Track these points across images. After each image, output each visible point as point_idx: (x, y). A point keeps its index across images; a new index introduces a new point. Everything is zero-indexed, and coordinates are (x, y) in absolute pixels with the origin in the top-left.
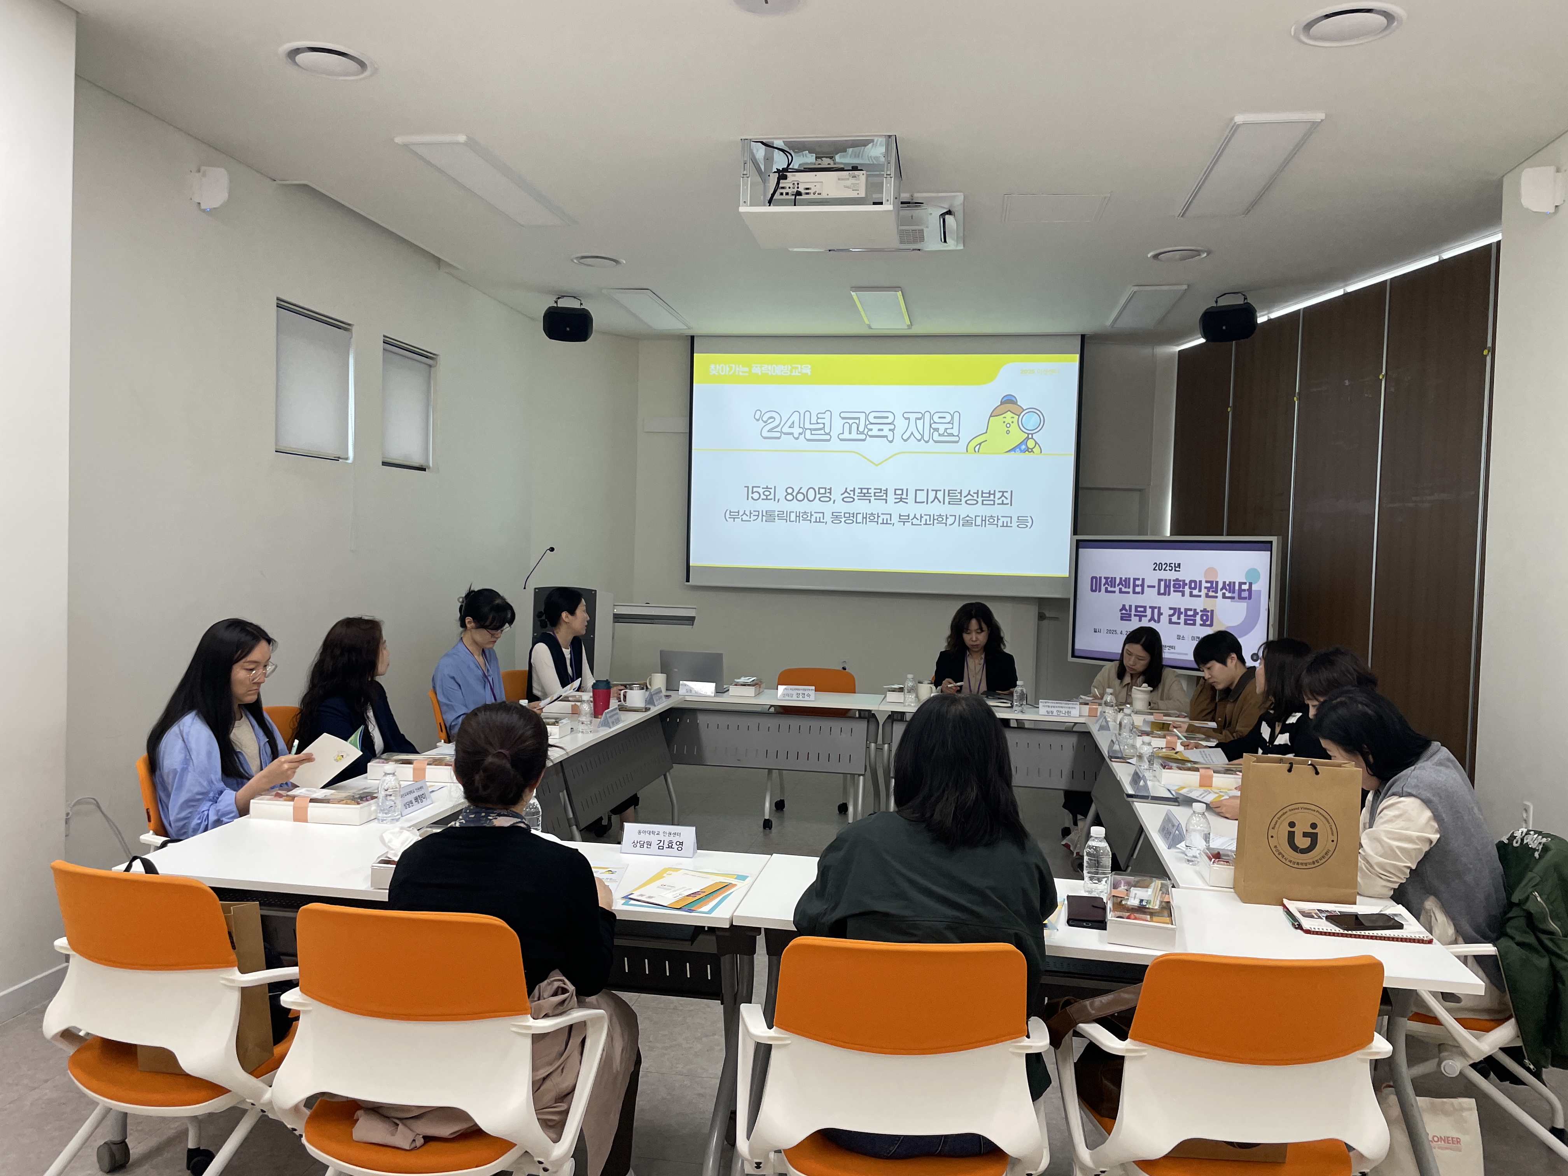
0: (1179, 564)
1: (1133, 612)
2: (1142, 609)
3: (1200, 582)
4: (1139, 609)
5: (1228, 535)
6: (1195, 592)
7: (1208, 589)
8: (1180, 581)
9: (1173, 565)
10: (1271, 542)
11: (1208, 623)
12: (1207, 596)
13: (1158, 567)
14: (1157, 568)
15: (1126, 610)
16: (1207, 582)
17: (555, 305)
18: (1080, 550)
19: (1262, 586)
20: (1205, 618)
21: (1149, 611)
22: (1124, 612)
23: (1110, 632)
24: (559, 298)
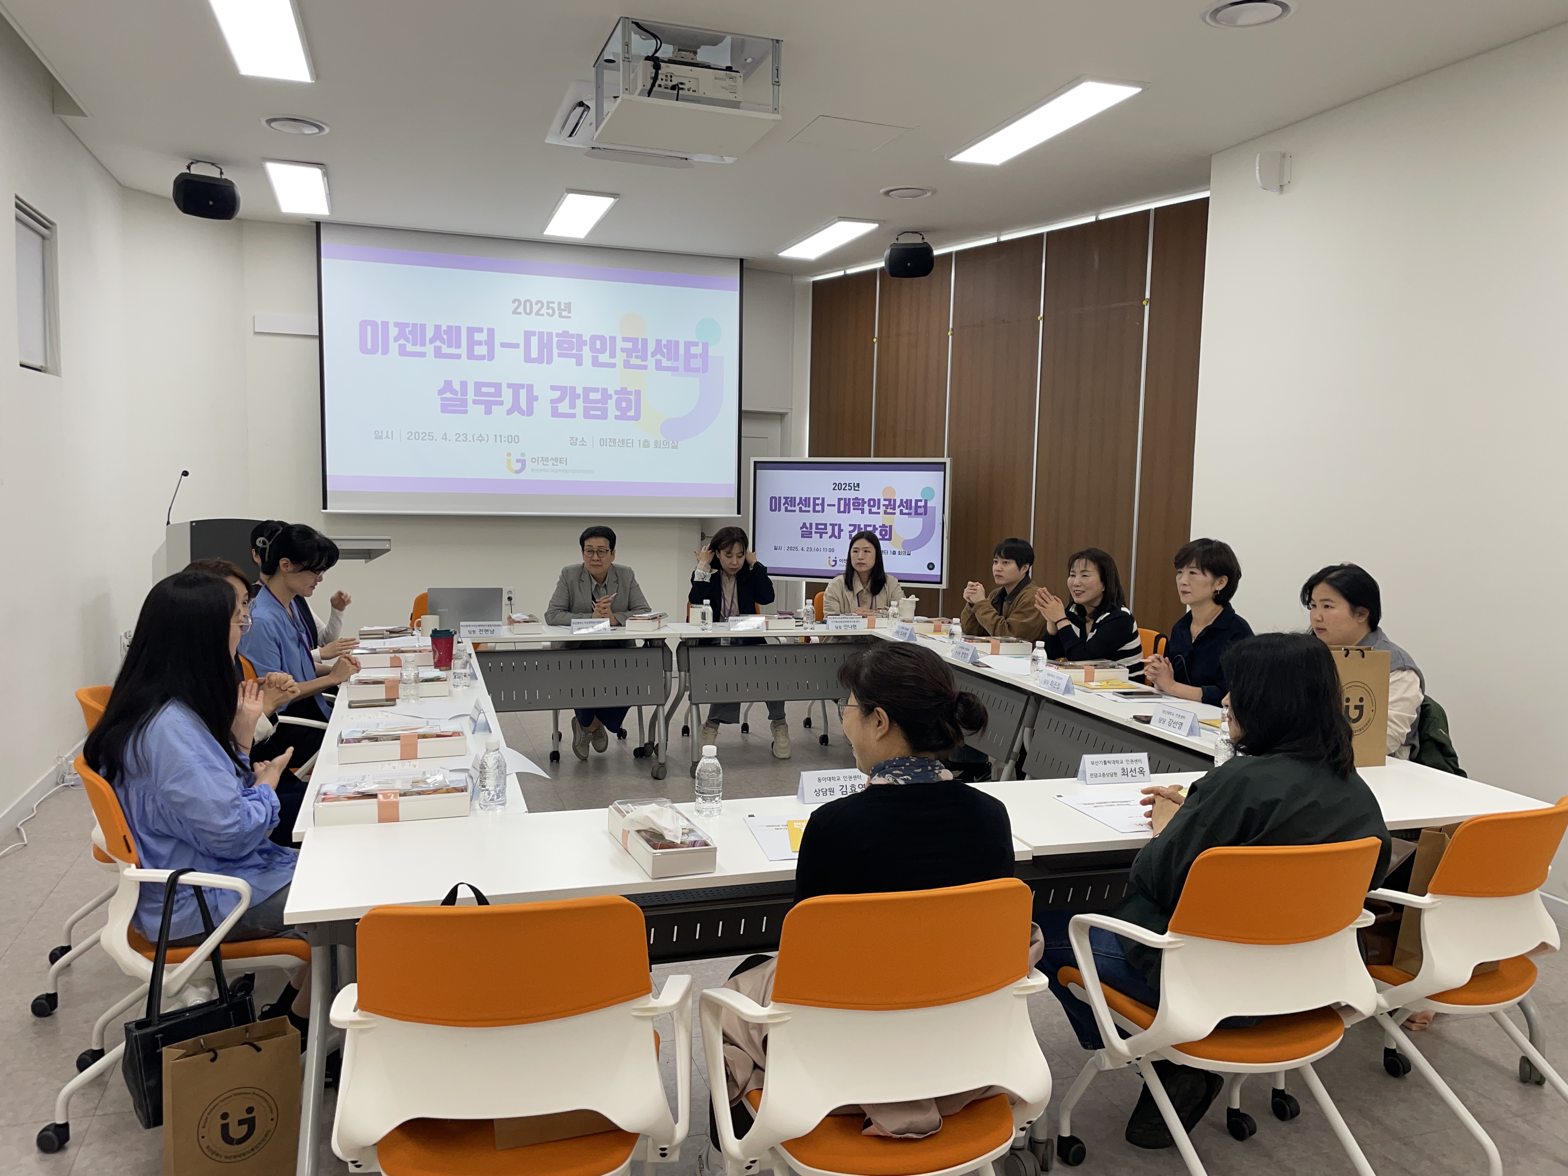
0: (858, 484)
1: (814, 530)
2: (823, 527)
3: (879, 500)
4: (819, 527)
5: (875, 457)
6: (874, 510)
7: (886, 506)
8: (860, 499)
9: (852, 485)
10: (945, 463)
11: (887, 537)
12: (886, 513)
13: (838, 486)
14: (837, 488)
15: (807, 528)
16: (885, 500)
17: (188, 171)
18: (758, 471)
19: (935, 503)
20: (883, 533)
21: (829, 528)
22: (804, 529)
23: (790, 548)
24: (192, 163)
